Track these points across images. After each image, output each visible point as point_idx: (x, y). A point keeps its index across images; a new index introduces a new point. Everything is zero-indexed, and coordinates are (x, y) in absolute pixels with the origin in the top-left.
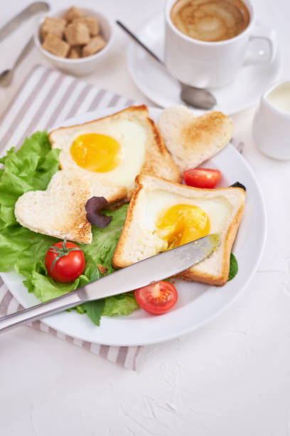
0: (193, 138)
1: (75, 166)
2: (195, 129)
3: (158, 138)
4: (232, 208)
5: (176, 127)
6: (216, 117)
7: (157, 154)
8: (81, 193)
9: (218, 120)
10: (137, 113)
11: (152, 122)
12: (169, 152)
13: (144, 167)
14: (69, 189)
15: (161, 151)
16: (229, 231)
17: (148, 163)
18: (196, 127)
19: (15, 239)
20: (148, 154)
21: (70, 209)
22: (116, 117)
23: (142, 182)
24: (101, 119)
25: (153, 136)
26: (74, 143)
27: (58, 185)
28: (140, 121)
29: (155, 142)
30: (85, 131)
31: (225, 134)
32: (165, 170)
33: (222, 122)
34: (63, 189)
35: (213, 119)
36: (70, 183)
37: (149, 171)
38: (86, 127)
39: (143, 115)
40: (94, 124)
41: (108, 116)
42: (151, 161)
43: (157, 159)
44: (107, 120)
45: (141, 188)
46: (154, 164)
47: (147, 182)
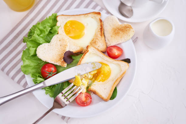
0: (116, 34)
1: (64, 34)
2: (118, 30)
3: (102, 29)
4: (121, 71)
5: (110, 26)
6: (128, 27)
7: (99, 36)
8: (64, 45)
9: (128, 28)
10: (96, 15)
11: (101, 21)
12: (104, 36)
13: (92, 40)
14: (59, 43)
15: (101, 35)
16: (116, 81)
17: (95, 39)
18: (118, 29)
19: (33, 60)
20: (96, 35)
21: (59, 52)
22: (86, 15)
23: (89, 49)
24: (80, 15)
25: (100, 27)
26: (66, 24)
27: (55, 41)
28: (96, 19)
29: (100, 30)
30: (72, 19)
31: (129, 36)
32: (101, 44)
33: (130, 30)
34: (57, 43)
35: (126, 28)
36: (60, 41)
37: (94, 43)
38: (73, 17)
39: (98, 17)
40: (77, 17)
41: (83, 14)
42: (96, 39)
43: (99, 38)
44: (82, 16)
45: (88, 52)
46: (97, 40)
47: (91, 50)
